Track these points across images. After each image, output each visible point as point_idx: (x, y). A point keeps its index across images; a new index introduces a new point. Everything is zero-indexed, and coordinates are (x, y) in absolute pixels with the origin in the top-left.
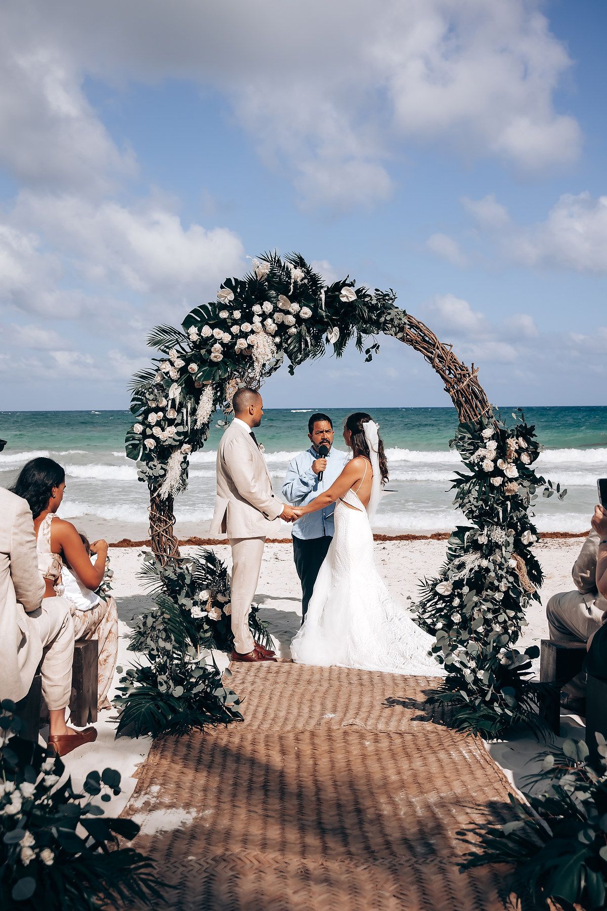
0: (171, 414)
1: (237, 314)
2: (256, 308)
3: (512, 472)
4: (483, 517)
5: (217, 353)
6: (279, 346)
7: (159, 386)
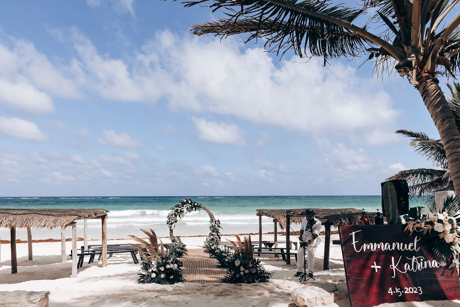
0: (173, 219)
1: (182, 206)
2: (184, 205)
3: (217, 226)
4: (213, 231)
5: (179, 211)
6: (187, 210)
7: (171, 215)
